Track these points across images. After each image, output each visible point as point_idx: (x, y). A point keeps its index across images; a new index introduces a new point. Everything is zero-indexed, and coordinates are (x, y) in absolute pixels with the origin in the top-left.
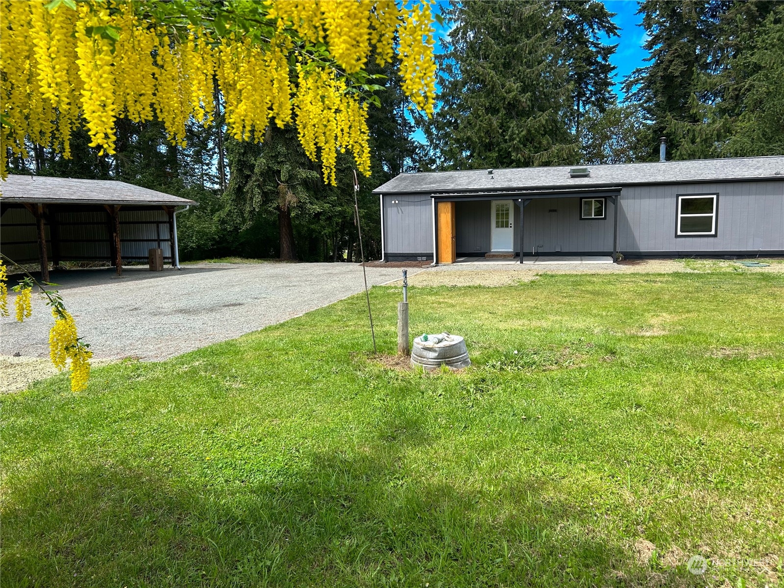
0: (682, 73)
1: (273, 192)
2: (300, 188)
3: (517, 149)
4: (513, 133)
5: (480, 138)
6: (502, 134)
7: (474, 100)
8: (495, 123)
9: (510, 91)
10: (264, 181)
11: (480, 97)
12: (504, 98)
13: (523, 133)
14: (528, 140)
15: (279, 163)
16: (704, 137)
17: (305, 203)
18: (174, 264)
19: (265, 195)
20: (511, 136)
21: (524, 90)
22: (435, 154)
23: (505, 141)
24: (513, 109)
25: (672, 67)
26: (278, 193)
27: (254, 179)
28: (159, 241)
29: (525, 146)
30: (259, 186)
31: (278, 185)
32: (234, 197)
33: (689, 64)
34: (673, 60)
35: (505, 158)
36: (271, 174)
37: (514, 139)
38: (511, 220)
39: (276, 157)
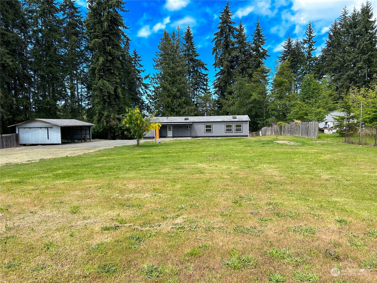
0: (224, 86)
1: (109, 121)
2: (116, 120)
3: (176, 108)
4: (175, 104)
5: (165, 104)
6: (172, 103)
7: (163, 93)
8: (170, 100)
9: (174, 92)
10: (106, 118)
11: (165, 92)
12: (172, 93)
13: (178, 103)
14: (180, 105)
15: (110, 113)
16: (228, 105)
17: (118, 124)
18: (90, 140)
19: (107, 122)
20: (174, 104)
21: (178, 91)
22: (152, 108)
23: (173, 105)
24: (175, 96)
25: (221, 84)
26: (110, 121)
27: (103, 117)
28: (86, 134)
29: (178, 107)
30: (105, 119)
31: (110, 119)
32: (97, 122)
33: (226, 83)
34: (221, 82)
35: (173, 110)
36: (108, 116)
37: (175, 105)
38: (172, 129)
39: (109, 111)
